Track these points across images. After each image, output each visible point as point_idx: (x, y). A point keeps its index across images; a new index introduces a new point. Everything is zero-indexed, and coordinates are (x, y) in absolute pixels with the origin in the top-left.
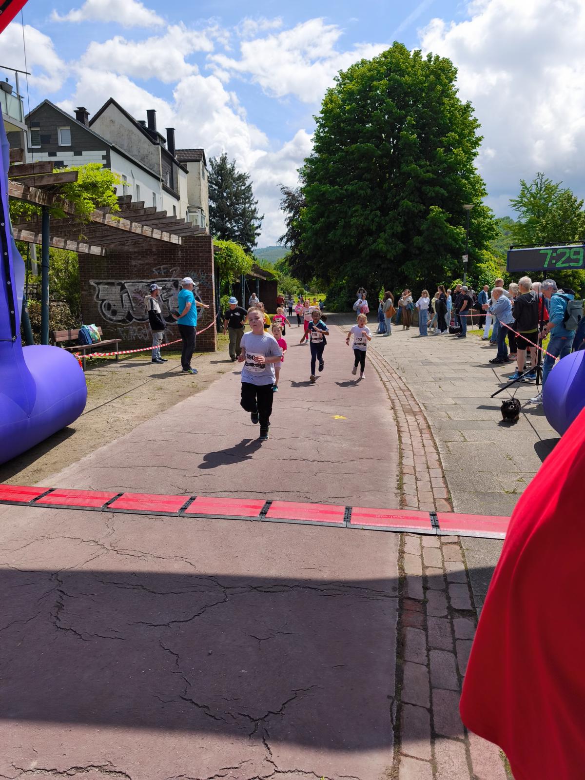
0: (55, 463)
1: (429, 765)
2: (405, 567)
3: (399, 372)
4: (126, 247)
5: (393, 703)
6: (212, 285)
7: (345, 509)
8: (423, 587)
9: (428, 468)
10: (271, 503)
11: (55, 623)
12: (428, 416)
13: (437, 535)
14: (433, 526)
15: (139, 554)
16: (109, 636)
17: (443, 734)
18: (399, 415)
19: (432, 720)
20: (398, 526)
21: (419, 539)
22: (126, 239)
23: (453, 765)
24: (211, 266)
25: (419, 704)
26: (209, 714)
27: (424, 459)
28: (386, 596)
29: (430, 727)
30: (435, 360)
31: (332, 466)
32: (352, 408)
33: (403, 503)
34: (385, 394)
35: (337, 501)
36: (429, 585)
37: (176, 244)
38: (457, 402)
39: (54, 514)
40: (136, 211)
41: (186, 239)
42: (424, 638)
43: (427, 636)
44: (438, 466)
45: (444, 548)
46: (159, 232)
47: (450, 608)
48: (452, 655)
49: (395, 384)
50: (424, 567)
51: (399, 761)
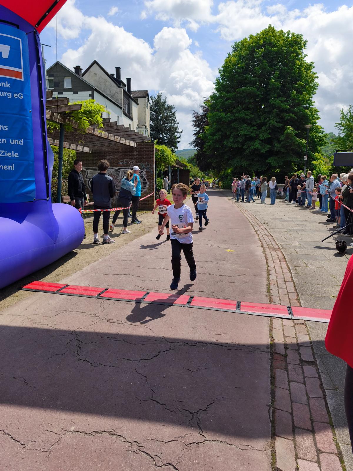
0: (68, 271)
1: (292, 442)
2: (274, 336)
3: (265, 225)
4: (104, 148)
5: (269, 409)
6: (153, 171)
7: (237, 303)
8: (284, 347)
9: (285, 281)
10: (193, 297)
11: (76, 356)
12: (284, 252)
13: (291, 319)
14: (289, 314)
15: (120, 322)
16: (107, 365)
17: (299, 426)
18: (266, 250)
19: (293, 419)
20: (269, 313)
21: (281, 321)
22: (104, 143)
23: (306, 443)
24: (153, 160)
25: (285, 410)
26: (166, 408)
27: (282, 276)
28: (263, 351)
29: (291, 423)
30: (287, 219)
31: (227, 278)
32: (237, 246)
33: (271, 301)
34: (257, 238)
35: (231, 298)
36: (288, 347)
37: (133, 147)
38: (301, 244)
39: (70, 299)
40: (112, 127)
41: (139, 144)
42: (286, 375)
43: (288, 374)
44: (291, 280)
45: (296, 326)
46: (124, 139)
47: (301, 360)
48: (303, 385)
49: (262, 232)
50: (285, 337)
51: (275, 439)
